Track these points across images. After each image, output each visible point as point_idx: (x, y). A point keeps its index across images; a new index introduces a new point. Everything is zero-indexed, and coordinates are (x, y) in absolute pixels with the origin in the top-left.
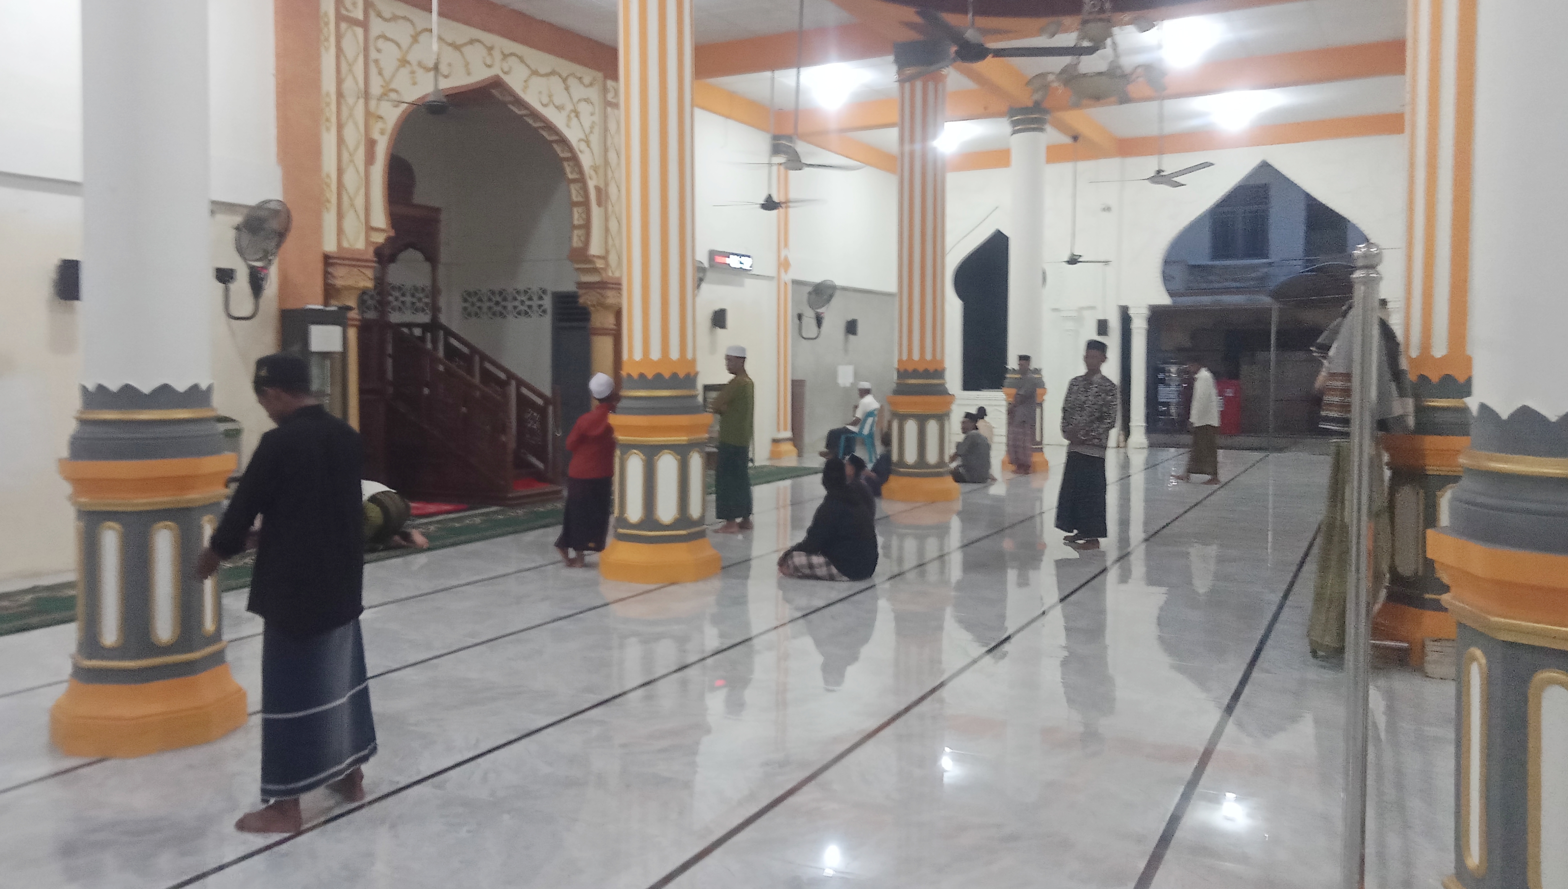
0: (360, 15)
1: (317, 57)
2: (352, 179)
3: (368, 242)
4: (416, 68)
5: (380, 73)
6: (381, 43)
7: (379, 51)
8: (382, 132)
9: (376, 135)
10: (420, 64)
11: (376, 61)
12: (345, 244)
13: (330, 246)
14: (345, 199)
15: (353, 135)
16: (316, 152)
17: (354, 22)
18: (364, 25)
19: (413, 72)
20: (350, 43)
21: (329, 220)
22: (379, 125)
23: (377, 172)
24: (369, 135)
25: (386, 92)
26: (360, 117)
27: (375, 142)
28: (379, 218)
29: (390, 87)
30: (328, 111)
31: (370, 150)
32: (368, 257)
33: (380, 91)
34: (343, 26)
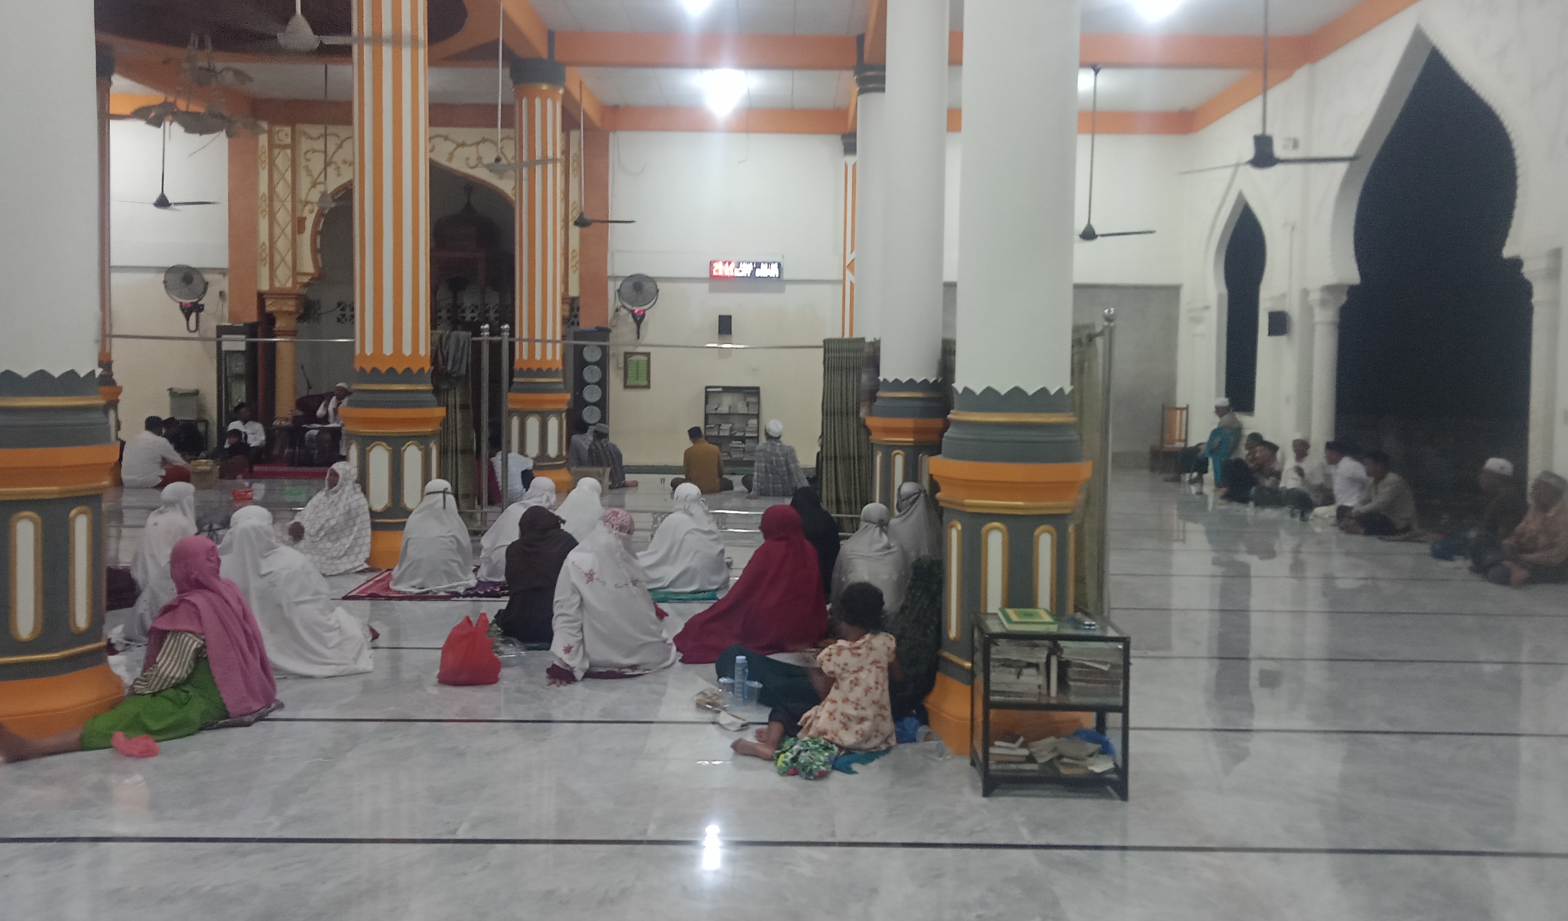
0: (288, 141)
1: (256, 173)
2: (283, 244)
3: (295, 282)
4: (339, 164)
5: (309, 174)
6: (309, 155)
7: (308, 160)
8: (311, 212)
9: (306, 213)
10: (345, 162)
11: (307, 168)
12: (277, 285)
13: (265, 286)
14: (277, 258)
15: (283, 217)
16: (254, 231)
17: (285, 147)
18: (293, 146)
19: (338, 168)
20: (282, 160)
21: (265, 272)
22: (308, 207)
23: (306, 238)
24: (298, 215)
25: (314, 185)
26: (289, 205)
27: (305, 219)
28: (308, 266)
29: (318, 181)
30: (264, 205)
31: (299, 225)
32: (294, 292)
33: (309, 185)
34: (276, 151)
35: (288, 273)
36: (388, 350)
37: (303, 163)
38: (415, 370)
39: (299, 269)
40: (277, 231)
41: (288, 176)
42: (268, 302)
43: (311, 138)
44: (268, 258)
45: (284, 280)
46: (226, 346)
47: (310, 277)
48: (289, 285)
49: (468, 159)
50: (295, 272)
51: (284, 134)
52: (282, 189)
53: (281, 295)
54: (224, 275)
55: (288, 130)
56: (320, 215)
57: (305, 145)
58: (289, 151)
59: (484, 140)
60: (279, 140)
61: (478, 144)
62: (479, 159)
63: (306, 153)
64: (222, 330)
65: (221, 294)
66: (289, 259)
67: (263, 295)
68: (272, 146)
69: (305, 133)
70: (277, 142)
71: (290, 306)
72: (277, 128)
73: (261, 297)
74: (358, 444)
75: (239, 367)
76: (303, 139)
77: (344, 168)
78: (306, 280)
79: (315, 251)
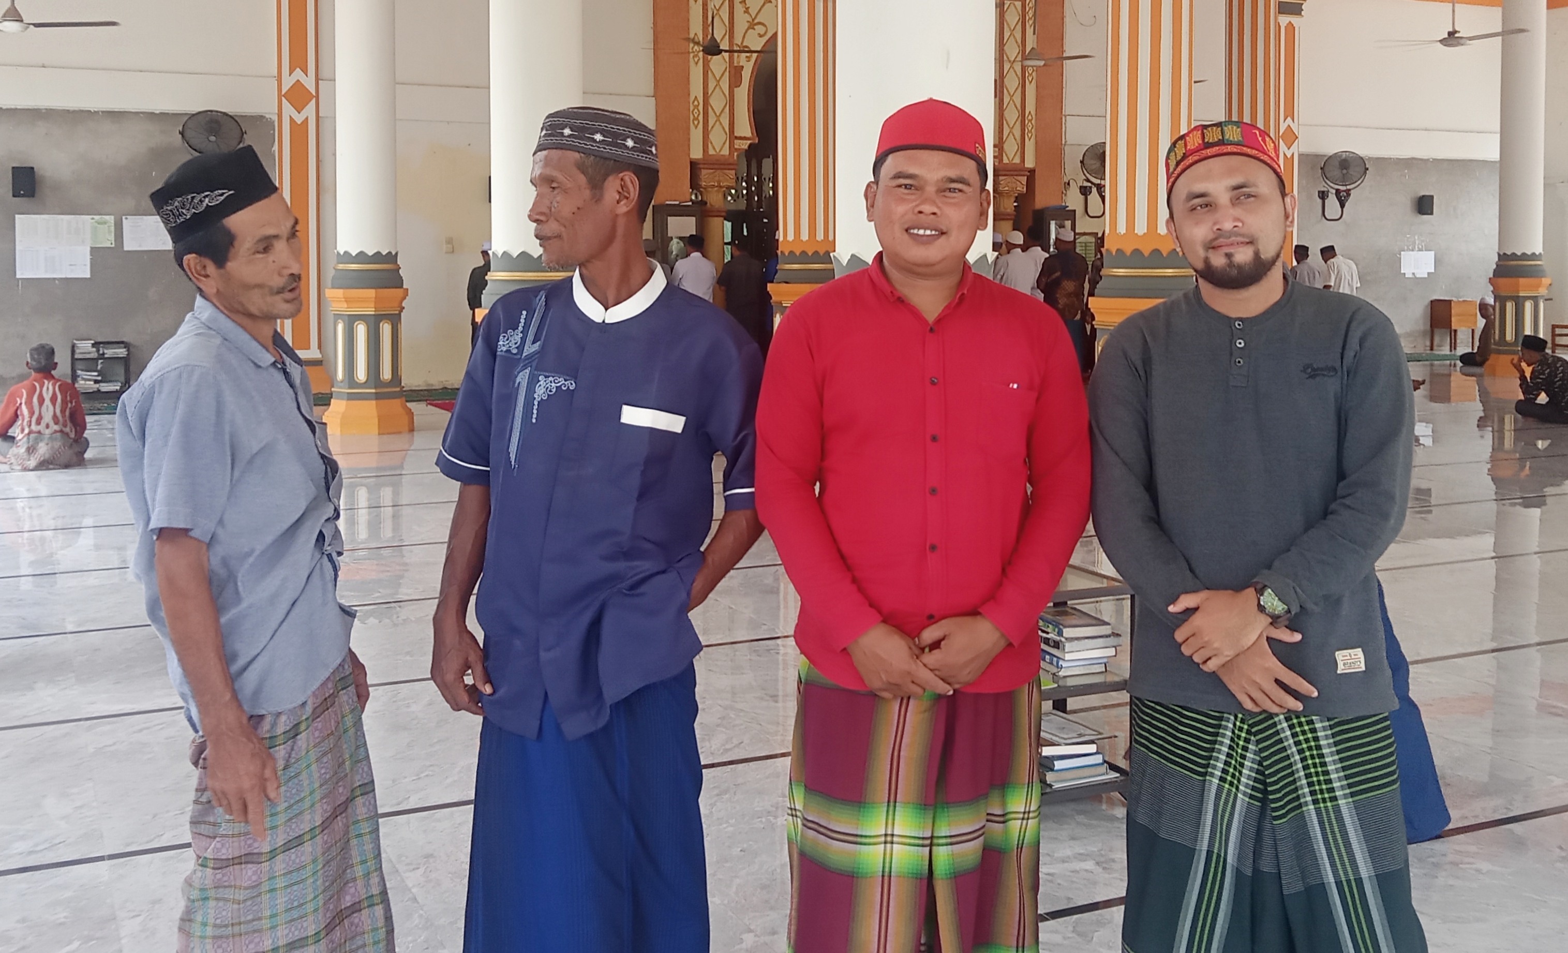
2: (718, 101)
3: (733, 148)
5: (747, 11)
8: (748, 59)
9: (742, 62)
13: (697, 153)
14: (711, 116)
15: (720, 65)
16: (686, 82)
21: (696, 135)
22: (746, 54)
23: (743, 93)
24: (734, 63)
25: (752, 26)
26: (725, 49)
27: (741, 66)
28: (744, 129)
31: (735, 74)
32: (731, 161)
33: (747, 25)
35: (725, 137)
39: (737, 134)
40: (712, 83)
42: (702, 173)
44: (701, 118)
45: (719, 145)
47: (747, 143)
48: (726, 151)
50: (732, 137)
53: (718, 164)
66: (725, 119)
67: (696, 164)
73: (694, 167)
78: (743, 146)
79: (753, 109)
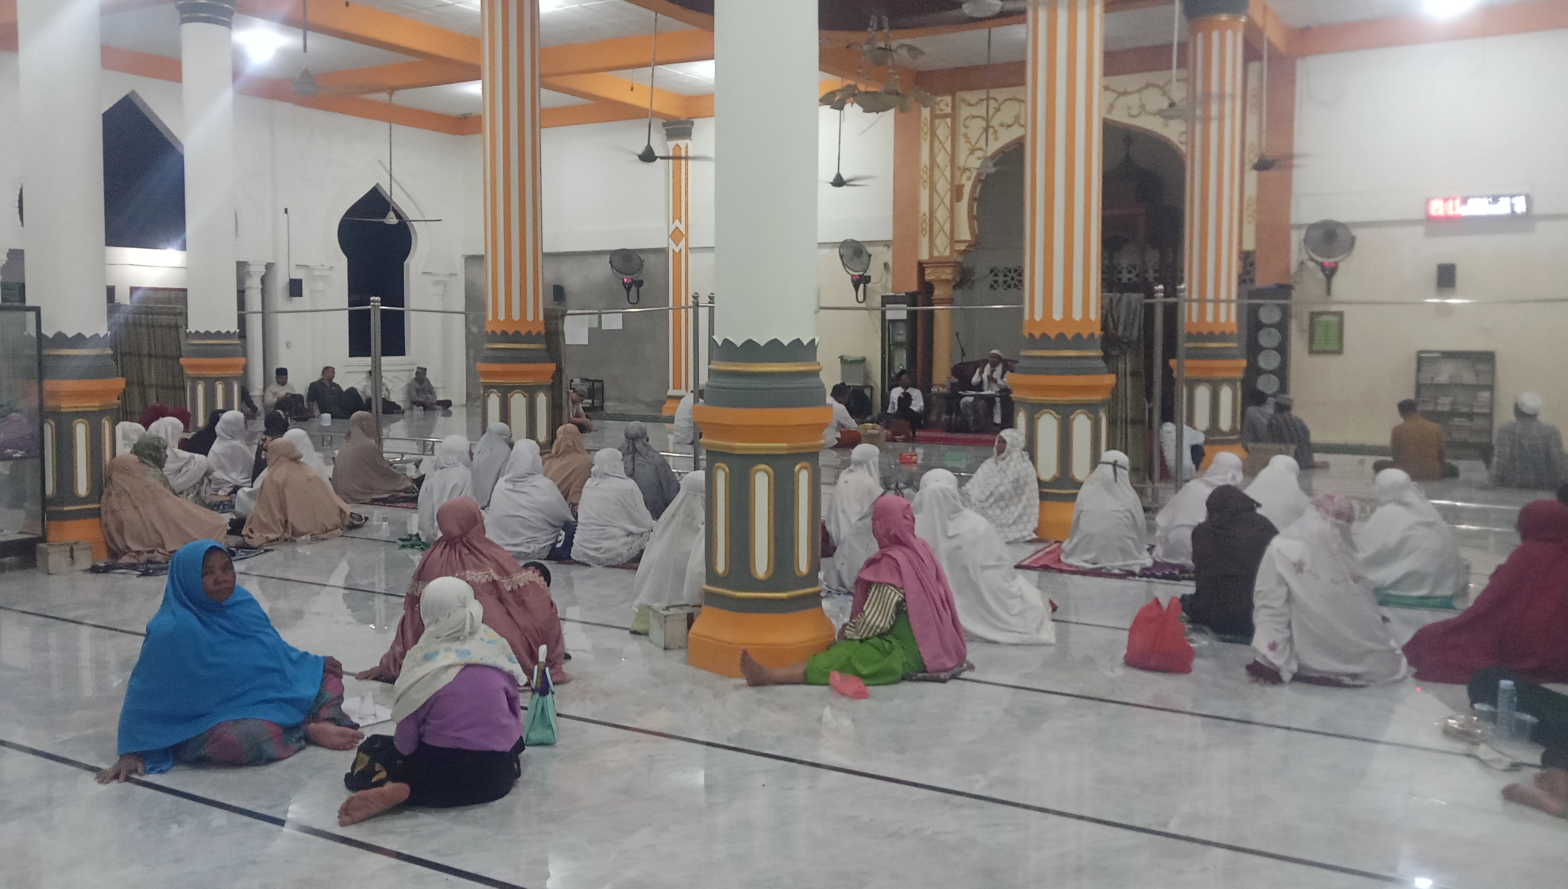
0: (948, 110)
1: (918, 147)
2: (942, 214)
3: (952, 250)
4: (998, 128)
5: (968, 142)
6: (968, 123)
7: (966, 127)
8: (969, 179)
9: (964, 181)
10: (1002, 125)
11: (966, 136)
12: (936, 254)
13: (924, 256)
14: (936, 227)
15: (943, 186)
16: (916, 202)
17: (946, 116)
18: (953, 116)
19: (996, 132)
20: (943, 130)
21: (924, 242)
22: (967, 174)
23: (963, 206)
24: (956, 183)
25: (972, 153)
26: (948, 173)
27: (963, 186)
28: (965, 234)
29: (978, 146)
30: (926, 177)
31: (957, 192)
32: (951, 259)
33: (969, 152)
34: (937, 121)
35: (947, 241)
36: (1058, 315)
37: (963, 130)
38: (1085, 335)
39: (956, 238)
40: (937, 200)
41: (948, 146)
42: (927, 271)
43: (970, 105)
44: (928, 229)
45: (943, 249)
46: (890, 315)
47: (967, 244)
48: (947, 253)
49: (1129, 108)
50: (953, 241)
51: (945, 103)
52: (942, 159)
53: (939, 263)
54: (889, 247)
55: (949, 99)
56: (978, 180)
57: (965, 111)
58: (949, 121)
59: (1148, 86)
60: (941, 110)
61: (1140, 90)
62: (1142, 107)
63: (965, 119)
64: (886, 300)
65: (886, 265)
66: (947, 228)
67: (923, 264)
68: (934, 116)
69: (964, 101)
70: (939, 112)
71: (947, 274)
72: (939, 99)
73: (921, 267)
74: (1026, 412)
75: (901, 335)
76: (963, 105)
77: (1001, 131)
78: (962, 247)
79: (971, 217)
